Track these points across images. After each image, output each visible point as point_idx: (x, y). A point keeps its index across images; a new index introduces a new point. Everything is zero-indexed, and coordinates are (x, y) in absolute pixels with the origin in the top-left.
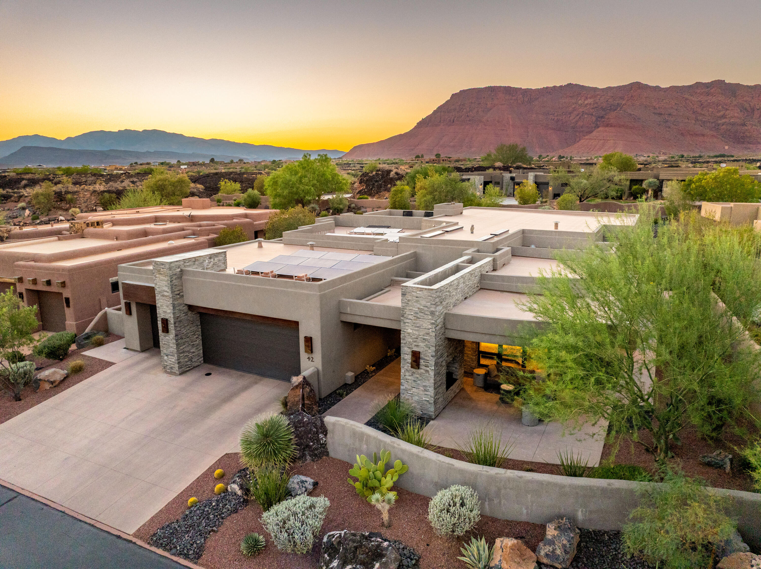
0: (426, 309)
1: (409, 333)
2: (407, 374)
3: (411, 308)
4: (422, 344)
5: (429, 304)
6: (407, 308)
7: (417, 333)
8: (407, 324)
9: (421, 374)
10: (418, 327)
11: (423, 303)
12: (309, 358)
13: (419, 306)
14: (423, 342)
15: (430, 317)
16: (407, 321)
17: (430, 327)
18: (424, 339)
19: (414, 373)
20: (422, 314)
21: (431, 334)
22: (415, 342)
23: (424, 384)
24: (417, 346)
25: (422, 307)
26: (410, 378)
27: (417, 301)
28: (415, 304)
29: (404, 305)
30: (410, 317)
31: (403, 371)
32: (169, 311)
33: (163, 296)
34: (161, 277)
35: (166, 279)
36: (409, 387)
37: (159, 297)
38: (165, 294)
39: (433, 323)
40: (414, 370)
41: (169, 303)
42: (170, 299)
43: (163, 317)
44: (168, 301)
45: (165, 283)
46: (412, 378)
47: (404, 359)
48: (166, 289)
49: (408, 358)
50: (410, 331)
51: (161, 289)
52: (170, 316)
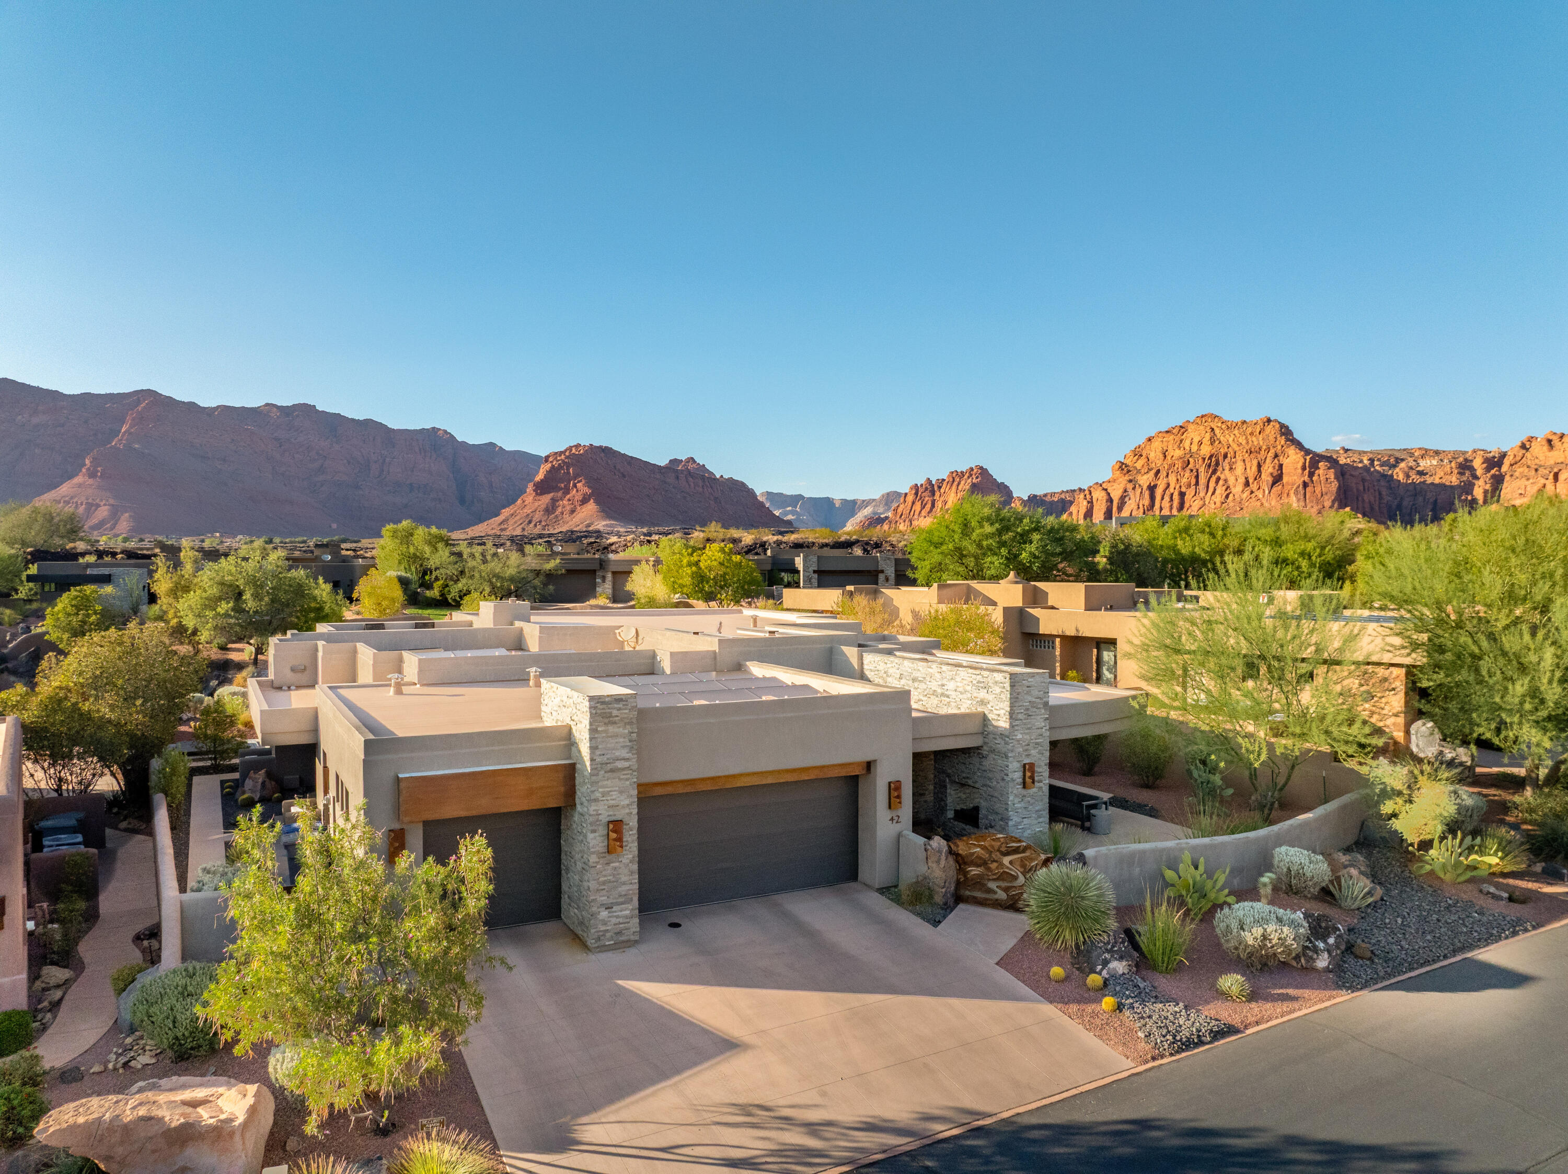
0: (1038, 700)
1: (1018, 741)
2: (1016, 800)
3: (1021, 703)
4: (1033, 752)
5: (1042, 692)
6: (1017, 704)
7: (1027, 737)
8: (1016, 728)
9: (1032, 797)
10: (1029, 729)
11: (1035, 693)
12: (892, 819)
13: (1030, 698)
14: (1035, 748)
15: (1043, 711)
16: (1018, 722)
17: (1043, 724)
18: (1037, 744)
19: (1024, 796)
20: (1035, 710)
21: (1044, 734)
22: (1027, 750)
23: (1037, 808)
24: (1028, 755)
25: (1034, 700)
26: (1019, 805)
27: (1028, 693)
28: (1026, 697)
29: (1013, 700)
30: (1020, 716)
31: (1011, 798)
32: (627, 802)
33: (612, 771)
34: (611, 729)
35: (626, 731)
36: (1018, 820)
37: (600, 777)
38: (620, 764)
39: (1047, 719)
40: (1024, 792)
41: (628, 783)
42: (631, 774)
43: (607, 819)
44: (627, 779)
45: (622, 740)
46: (1022, 805)
47: (1013, 780)
48: (624, 753)
49: (1017, 776)
50: (1019, 736)
51: (608, 756)
52: (627, 811)
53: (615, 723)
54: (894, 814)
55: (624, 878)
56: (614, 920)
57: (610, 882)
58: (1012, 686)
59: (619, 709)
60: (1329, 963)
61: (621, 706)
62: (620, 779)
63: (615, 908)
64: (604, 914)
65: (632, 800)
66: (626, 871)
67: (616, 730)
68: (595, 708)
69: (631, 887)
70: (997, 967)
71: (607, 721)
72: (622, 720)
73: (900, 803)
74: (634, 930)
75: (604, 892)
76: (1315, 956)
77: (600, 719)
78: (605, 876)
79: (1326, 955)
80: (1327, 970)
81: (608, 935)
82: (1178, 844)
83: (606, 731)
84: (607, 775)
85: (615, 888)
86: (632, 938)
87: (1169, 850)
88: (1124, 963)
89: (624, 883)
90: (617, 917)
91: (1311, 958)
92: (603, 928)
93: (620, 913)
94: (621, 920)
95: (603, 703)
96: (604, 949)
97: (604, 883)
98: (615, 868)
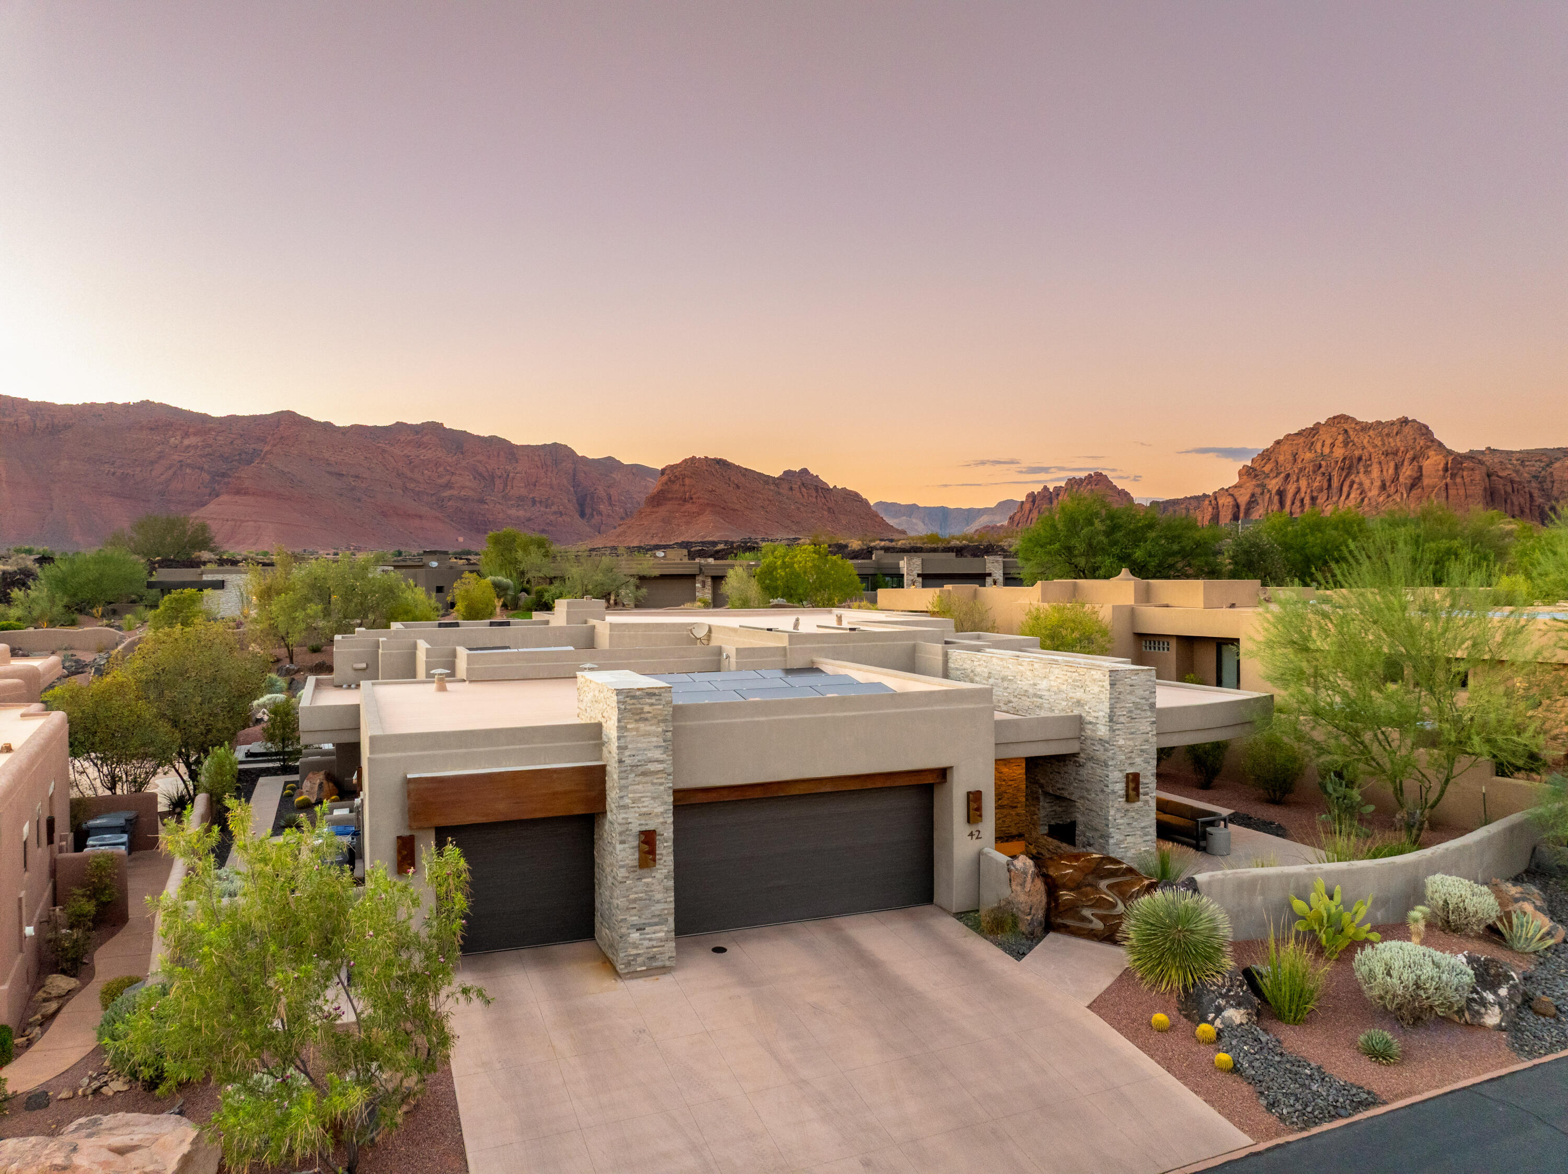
0: (1143, 701)
1: (1120, 747)
2: (1118, 815)
3: (1123, 704)
4: (1138, 760)
5: (1148, 692)
6: (1118, 705)
7: (1131, 743)
8: (1117, 732)
9: (1137, 812)
10: (1132, 733)
11: (1140, 692)
12: (971, 835)
13: (1133, 699)
14: (1140, 756)
15: (1149, 714)
16: (1119, 726)
17: (1149, 729)
18: (1142, 751)
19: (1127, 810)
20: (1139, 712)
21: (1151, 740)
22: (1130, 758)
23: (1143, 825)
24: (1132, 764)
25: (1138, 700)
26: (1122, 821)
27: (1131, 693)
28: (1129, 697)
29: (1113, 701)
30: (1122, 719)
31: (1112, 812)
32: (661, 809)
33: (644, 774)
34: (643, 727)
35: (660, 729)
36: (1122, 838)
37: (630, 781)
38: (653, 767)
39: (1154, 723)
40: (1127, 806)
41: (662, 788)
42: (666, 779)
43: (639, 829)
44: (661, 784)
45: (655, 739)
46: (1125, 821)
47: (1114, 792)
48: (657, 754)
49: (1120, 788)
50: (1121, 742)
51: (640, 758)
52: (661, 820)
53: (646, 719)
54: (974, 829)
55: (658, 896)
56: (646, 943)
57: (641, 899)
58: (1112, 685)
59: (652, 705)
60: (1502, 1020)
61: (653, 701)
62: (653, 784)
63: (648, 930)
64: (635, 936)
65: (666, 807)
66: (660, 888)
67: (648, 728)
68: (624, 703)
69: (666, 906)
70: (1088, 1011)
71: (637, 717)
72: (654, 717)
73: (981, 816)
74: (670, 955)
75: (634, 912)
76: (1483, 1010)
77: (629, 715)
78: (637, 893)
79: (1497, 1009)
80: (1499, 1028)
81: (640, 960)
82: (1308, 869)
83: (637, 729)
84: (637, 779)
85: (647, 907)
86: (668, 963)
87: (1297, 876)
88: (1242, 1011)
89: (658, 902)
90: (650, 940)
91: (1478, 1012)
92: (634, 952)
93: (653, 936)
94: (654, 943)
95: (634, 697)
96: (634, 975)
97: (635, 901)
98: (647, 885)
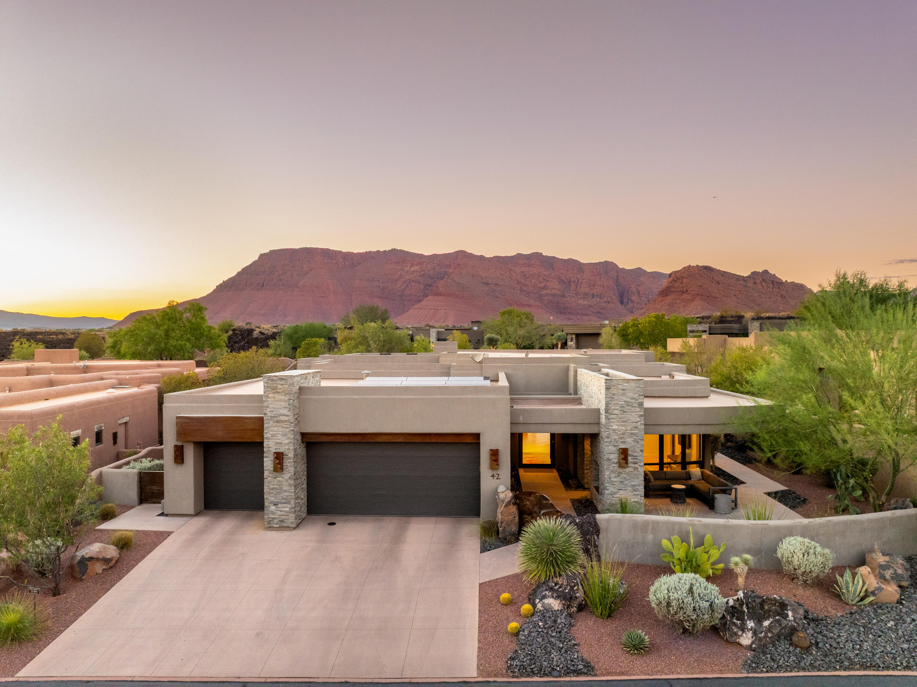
0: (633, 401)
1: (614, 430)
2: (613, 475)
3: (616, 402)
4: (629, 440)
5: (637, 395)
6: (612, 403)
7: (623, 428)
8: (612, 420)
9: (628, 474)
10: (624, 422)
11: (630, 394)
12: (493, 476)
13: (625, 399)
14: (630, 437)
15: (638, 409)
16: (612, 416)
17: (639, 419)
18: (632, 434)
19: (620, 473)
20: (629, 407)
21: (639, 427)
22: (621, 438)
23: (633, 484)
24: (623, 442)
25: (629, 400)
26: (615, 479)
27: (623, 394)
28: (621, 397)
29: (608, 399)
30: (615, 412)
31: (607, 473)
32: (287, 441)
33: (278, 422)
34: (277, 396)
35: (287, 398)
36: (616, 490)
37: (270, 425)
38: (282, 418)
39: (641, 416)
40: (621, 470)
41: (288, 430)
42: (290, 425)
43: (275, 451)
44: (287, 428)
45: (283, 403)
46: (619, 479)
47: (608, 459)
48: (285, 412)
49: (614, 457)
50: (615, 427)
51: (275, 413)
52: (288, 447)
53: (279, 393)
54: (495, 473)
55: (285, 488)
56: (279, 513)
57: (276, 489)
58: (607, 389)
59: (282, 385)
61: (283, 383)
62: (282, 427)
63: (280, 505)
64: (273, 508)
65: (290, 441)
66: (287, 484)
67: (280, 397)
68: (267, 383)
69: (289, 494)
70: (477, 586)
71: (274, 391)
72: (284, 391)
73: (498, 465)
74: (292, 521)
75: (272, 495)
76: (740, 633)
77: (269, 389)
78: (273, 485)
79: (750, 634)
80: (749, 648)
81: (275, 521)
83: (274, 398)
84: (274, 424)
85: (279, 493)
86: (291, 525)
88: (559, 601)
89: (285, 491)
90: (281, 511)
91: (736, 634)
92: (272, 516)
93: (283, 509)
94: (283, 513)
95: (272, 380)
96: (272, 529)
97: (273, 489)
98: (279, 481)
